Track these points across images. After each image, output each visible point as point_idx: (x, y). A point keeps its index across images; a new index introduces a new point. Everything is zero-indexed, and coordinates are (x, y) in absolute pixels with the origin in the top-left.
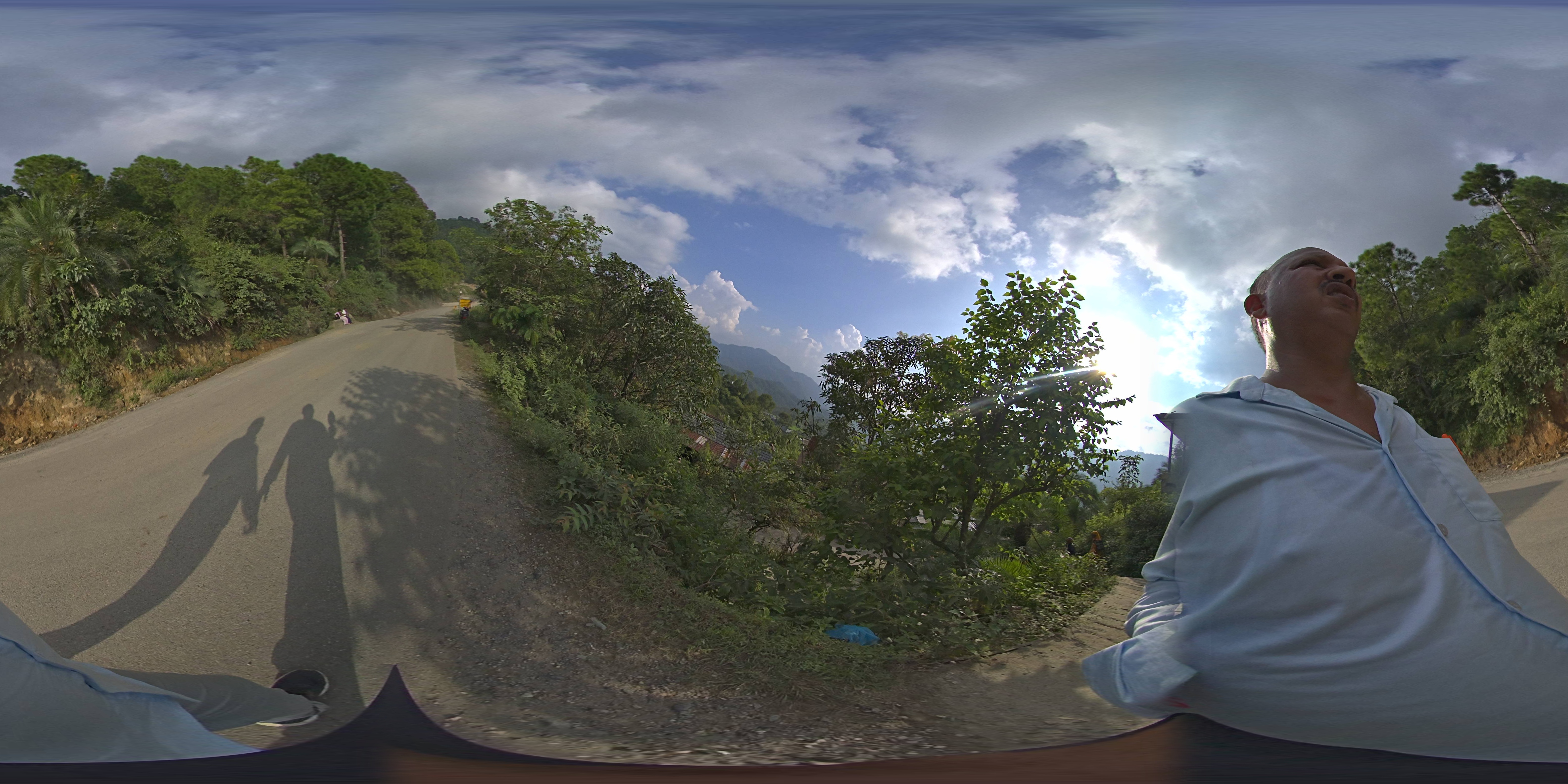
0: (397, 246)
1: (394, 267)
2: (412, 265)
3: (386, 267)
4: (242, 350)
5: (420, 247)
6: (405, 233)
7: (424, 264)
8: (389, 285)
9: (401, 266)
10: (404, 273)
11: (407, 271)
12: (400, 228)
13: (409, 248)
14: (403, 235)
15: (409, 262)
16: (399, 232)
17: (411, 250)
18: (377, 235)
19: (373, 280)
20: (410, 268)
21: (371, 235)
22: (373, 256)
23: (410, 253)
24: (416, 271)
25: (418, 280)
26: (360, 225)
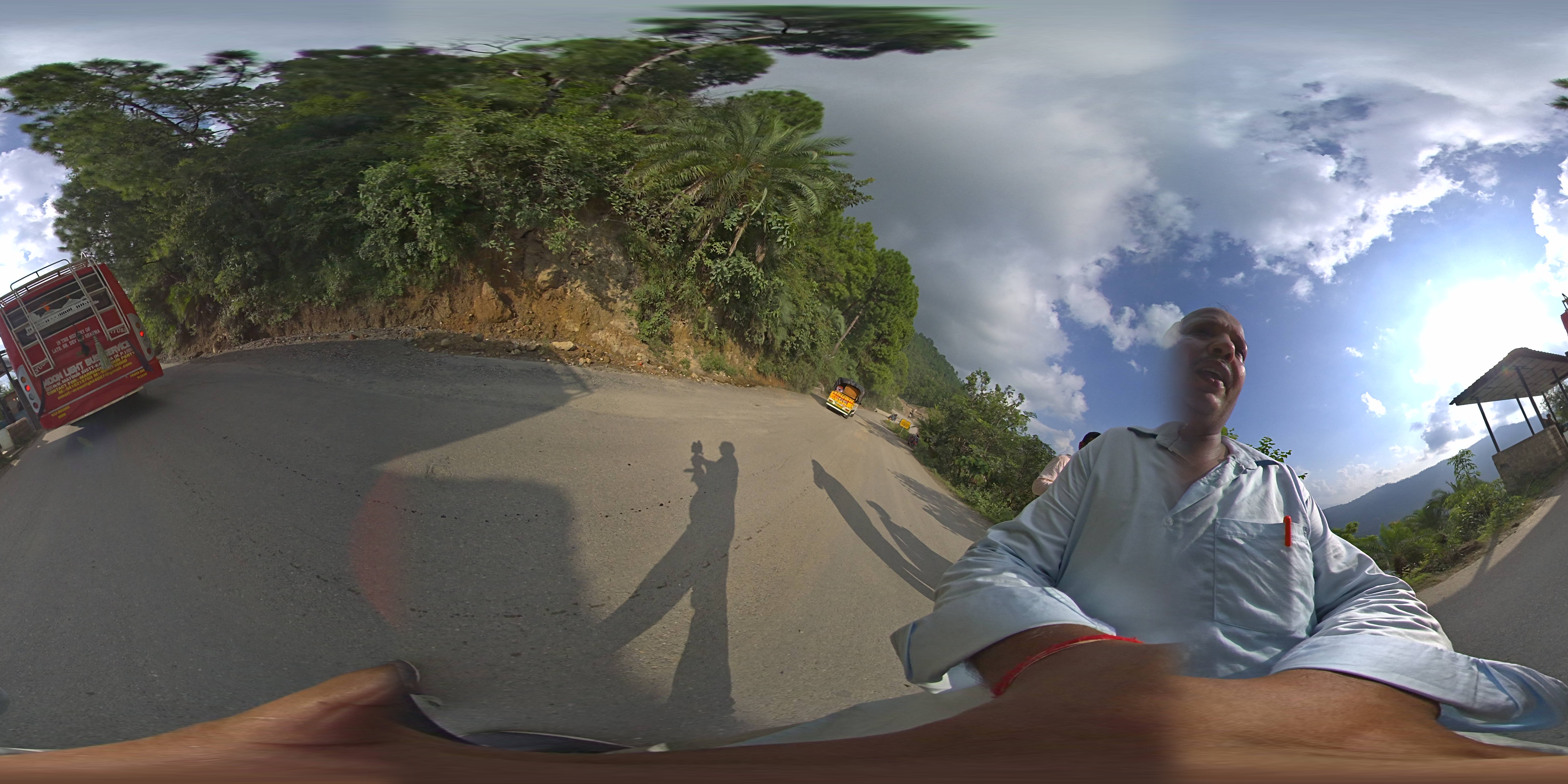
2: (879, 369)
6: (890, 340)
11: (872, 371)
12: (890, 335)
13: (885, 355)
15: (878, 365)
16: (886, 337)
17: (885, 357)
18: (874, 331)
19: (846, 365)
20: (876, 371)
21: (869, 330)
22: (859, 346)
23: (883, 359)
24: (879, 376)
25: (876, 384)
26: (872, 319)
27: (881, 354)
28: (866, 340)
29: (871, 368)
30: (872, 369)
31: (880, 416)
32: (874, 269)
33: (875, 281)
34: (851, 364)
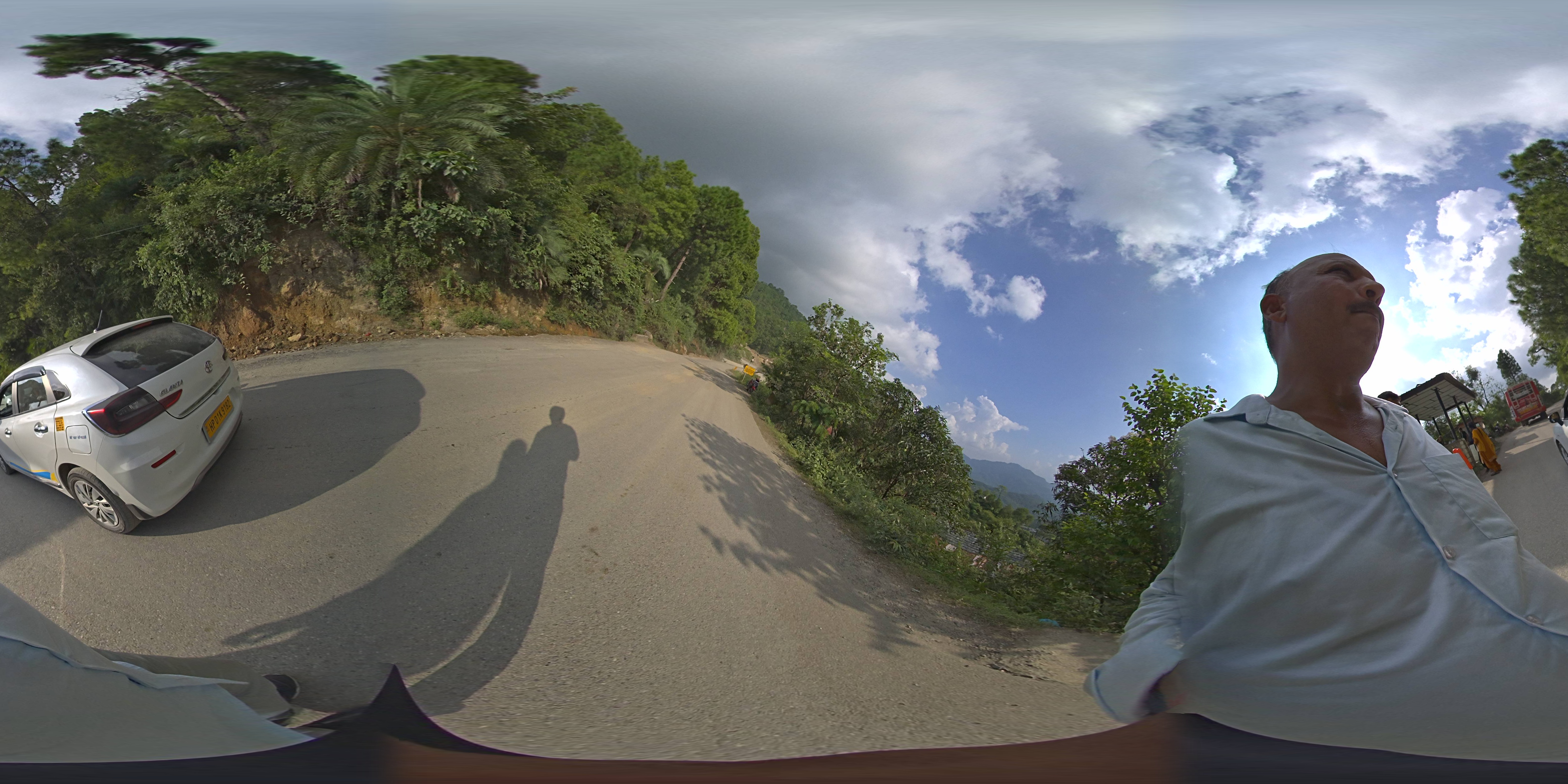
0: (716, 292)
1: (704, 309)
2: (719, 315)
3: (697, 306)
4: (553, 322)
5: (733, 301)
6: (729, 283)
7: (728, 318)
8: (692, 323)
9: (709, 311)
10: (709, 318)
11: (712, 318)
12: (728, 278)
13: (724, 299)
14: (726, 285)
15: (718, 310)
16: (725, 280)
17: (725, 301)
18: (708, 274)
19: (681, 312)
20: (716, 317)
21: (703, 273)
22: (693, 291)
23: (723, 303)
24: (720, 322)
25: (717, 330)
26: (702, 261)
27: (719, 299)
28: (701, 284)
29: (709, 314)
30: (711, 315)
31: (726, 366)
32: (695, 206)
33: (698, 218)
34: (687, 311)
